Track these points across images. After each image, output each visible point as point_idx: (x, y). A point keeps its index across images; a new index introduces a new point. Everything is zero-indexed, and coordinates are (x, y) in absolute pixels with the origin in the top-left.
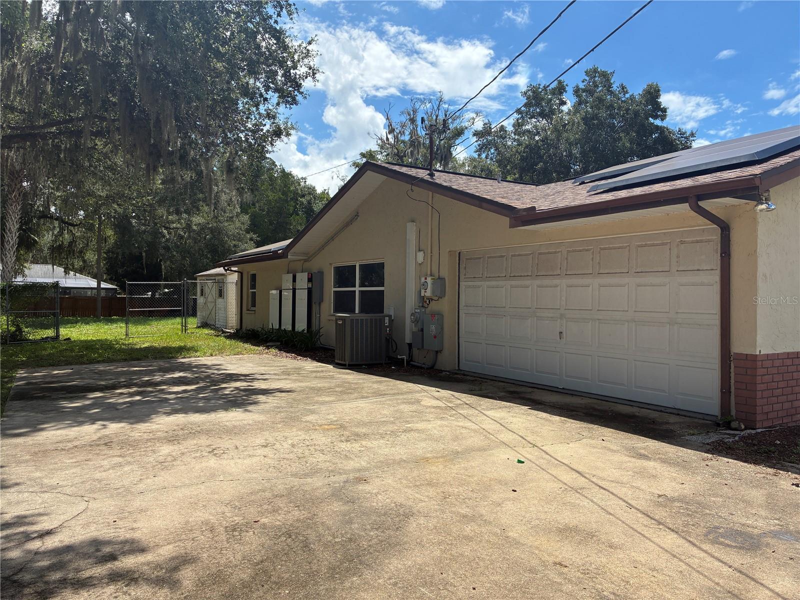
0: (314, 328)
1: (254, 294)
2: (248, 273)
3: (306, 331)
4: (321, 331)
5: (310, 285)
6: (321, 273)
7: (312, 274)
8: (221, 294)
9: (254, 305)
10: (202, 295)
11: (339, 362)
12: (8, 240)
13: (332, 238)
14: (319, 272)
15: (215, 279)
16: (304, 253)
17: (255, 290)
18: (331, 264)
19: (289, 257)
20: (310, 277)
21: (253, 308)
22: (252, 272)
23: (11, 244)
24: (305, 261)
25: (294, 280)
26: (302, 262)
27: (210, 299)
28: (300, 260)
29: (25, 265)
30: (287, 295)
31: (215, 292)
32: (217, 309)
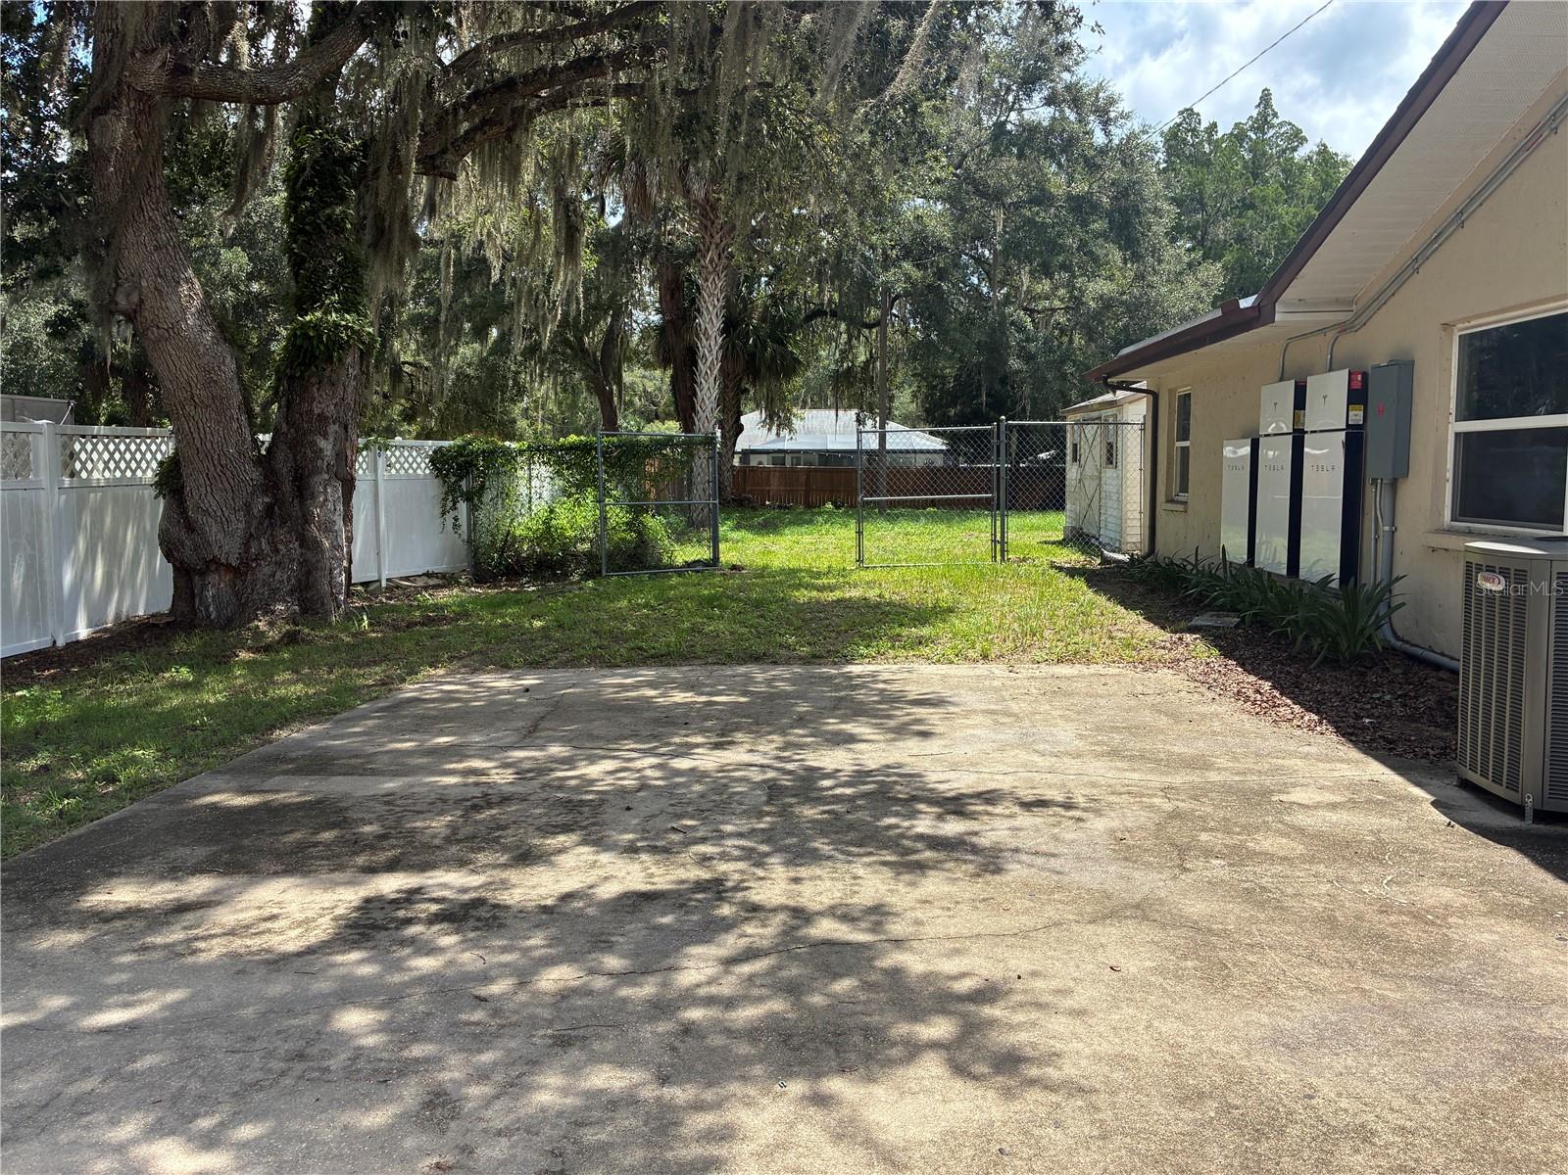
0: (1370, 572)
1: (1185, 451)
2: (1172, 392)
3: (1335, 585)
4: (1397, 588)
5: (1357, 416)
6: (1403, 369)
7: (1365, 375)
8: (1111, 456)
9: (1184, 488)
10: (1075, 459)
11: (1475, 778)
12: (704, 355)
13: (1459, 218)
14: (1392, 363)
15: (1100, 418)
16: (1337, 301)
17: (1186, 444)
18: (1447, 326)
19: (1278, 317)
20: (1357, 385)
21: (1183, 497)
22: (1183, 391)
23: (708, 363)
24: (1344, 328)
25: (1300, 403)
26: (1331, 335)
27: (1090, 469)
28: (1323, 331)
29: (795, 410)
30: (1276, 455)
31: (1098, 452)
32: (1103, 494)
